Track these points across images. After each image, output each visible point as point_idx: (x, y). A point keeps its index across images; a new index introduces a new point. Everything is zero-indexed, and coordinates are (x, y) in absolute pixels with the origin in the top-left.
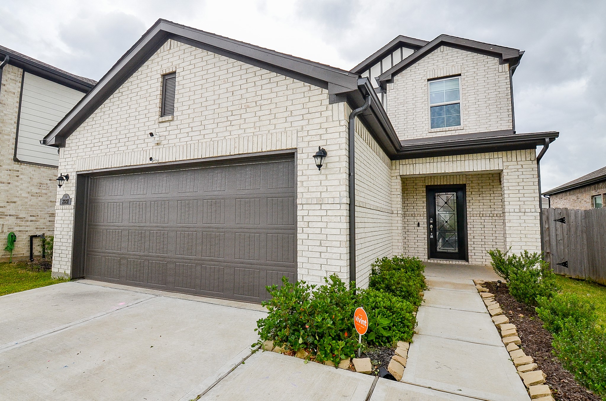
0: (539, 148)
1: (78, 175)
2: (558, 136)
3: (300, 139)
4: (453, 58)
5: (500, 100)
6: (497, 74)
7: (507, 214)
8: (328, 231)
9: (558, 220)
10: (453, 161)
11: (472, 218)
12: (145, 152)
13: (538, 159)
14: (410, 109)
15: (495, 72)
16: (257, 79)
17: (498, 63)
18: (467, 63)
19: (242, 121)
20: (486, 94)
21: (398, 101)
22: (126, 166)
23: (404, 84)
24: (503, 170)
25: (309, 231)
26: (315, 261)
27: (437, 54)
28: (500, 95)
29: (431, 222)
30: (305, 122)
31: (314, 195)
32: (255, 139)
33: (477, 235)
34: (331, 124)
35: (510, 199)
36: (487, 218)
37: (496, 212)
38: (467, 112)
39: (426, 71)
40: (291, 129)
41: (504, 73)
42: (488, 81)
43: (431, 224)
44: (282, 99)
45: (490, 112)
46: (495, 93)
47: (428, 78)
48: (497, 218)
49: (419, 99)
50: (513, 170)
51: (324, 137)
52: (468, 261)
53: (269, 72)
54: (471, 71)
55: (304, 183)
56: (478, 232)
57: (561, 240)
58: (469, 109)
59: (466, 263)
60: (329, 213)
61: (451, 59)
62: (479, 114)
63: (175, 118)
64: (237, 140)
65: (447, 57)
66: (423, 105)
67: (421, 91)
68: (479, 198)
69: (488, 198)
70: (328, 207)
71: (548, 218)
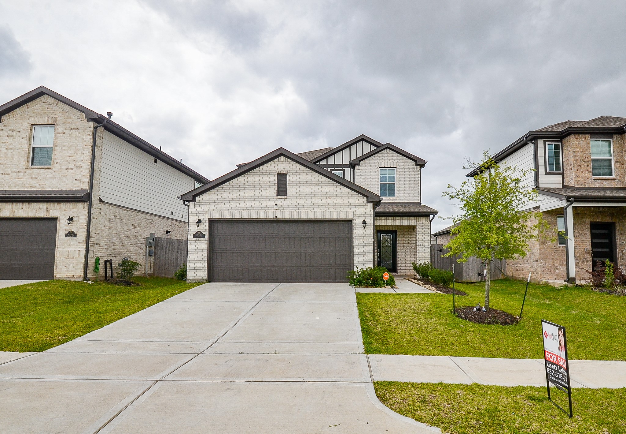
0: (431, 216)
1: (210, 220)
2: (438, 213)
3: (355, 215)
4: (393, 157)
5: (415, 186)
6: (414, 171)
7: (417, 247)
8: (366, 251)
9: (438, 251)
10: (395, 220)
11: (400, 249)
12: (268, 212)
13: (431, 222)
14: (369, 184)
15: (413, 169)
16: (334, 187)
17: (415, 165)
18: (400, 162)
19: (327, 204)
20: (408, 181)
21: (362, 178)
22: (254, 218)
23: (365, 167)
24: (416, 226)
25: (359, 251)
26: (361, 262)
27: (384, 153)
28: (415, 183)
29: (379, 251)
30: (357, 209)
31: (361, 238)
32: (334, 213)
33: (402, 258)
34: (368, 211)
35: (419, 240)
36: (407, 249)
37: (411, 246)
38: (399, 190)
39: (378, 162)
40: (350, 211)
41: (417, 171)
42: (410, 174)
43: (378, 252)
44: (346, 198)
45: (410, 191)
46: (413, 181)
47: (379, 166)
48: (411, 249)
49: (374, 178)
50: (420, 226)
51: (365, 215)
52: (397, 273)
53: (340, 185)
54: (401, 166)
55: (356, 233)
56: (402, 257)
57: (439, 261)
58: (400, 188)
59: (396, 274)
60: (367, 244)
61: (392, 157)
62: (405, 191)
63: (288, 198)
64: (325, 212)
65: (390, 156)
66: (376, 182)
67: (376, 173)
68: (403, 238)
69: (407, 238)
70: (366, 242)
71: (434, 249)
